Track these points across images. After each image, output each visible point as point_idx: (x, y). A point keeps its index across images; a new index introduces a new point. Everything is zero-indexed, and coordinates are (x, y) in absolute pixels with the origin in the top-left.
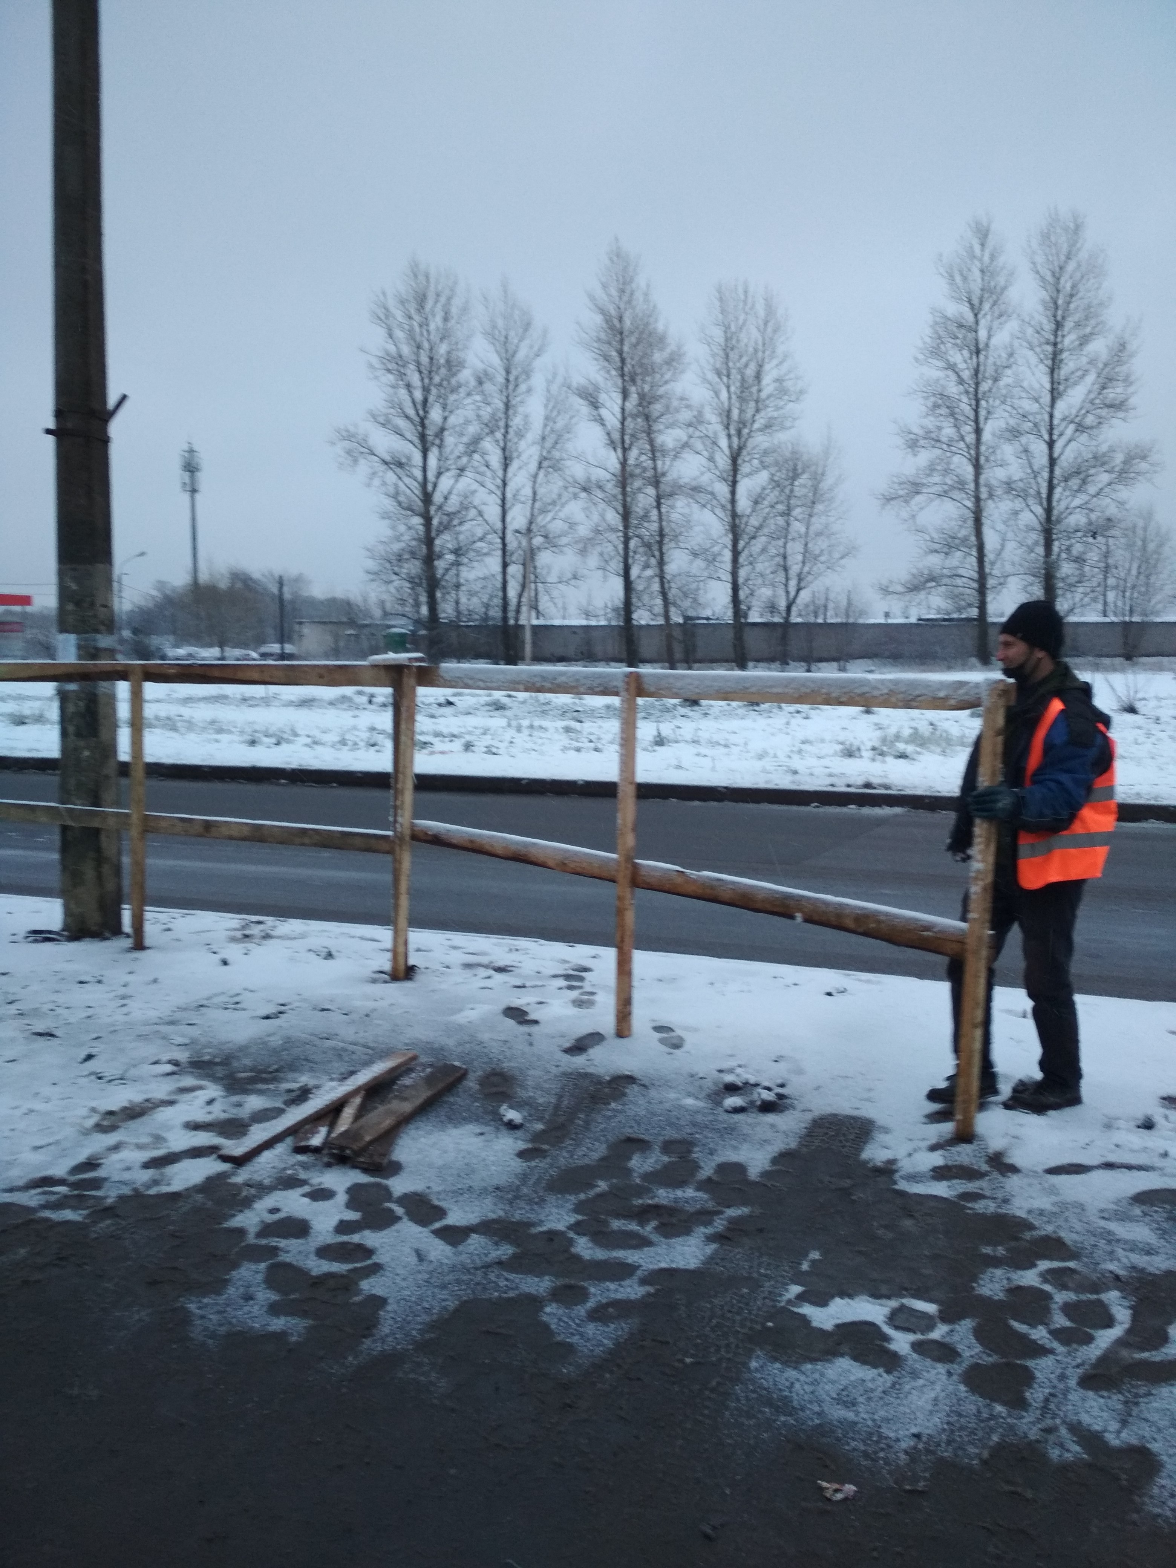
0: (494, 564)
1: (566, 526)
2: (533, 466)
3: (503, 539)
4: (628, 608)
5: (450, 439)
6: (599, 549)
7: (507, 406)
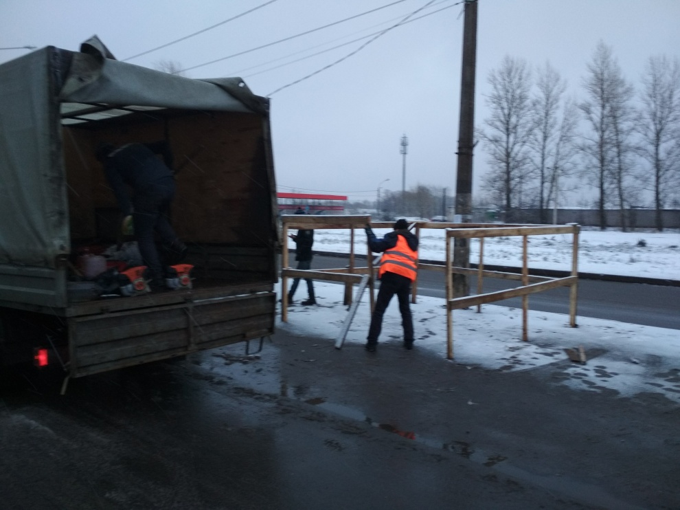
0: (537, 182)
1: (572, 166)
2: (557, 140)
3: (542, 171)
4: (601, 202)
5: (519, 130)
6: (589, 176)
7: (547, 114)
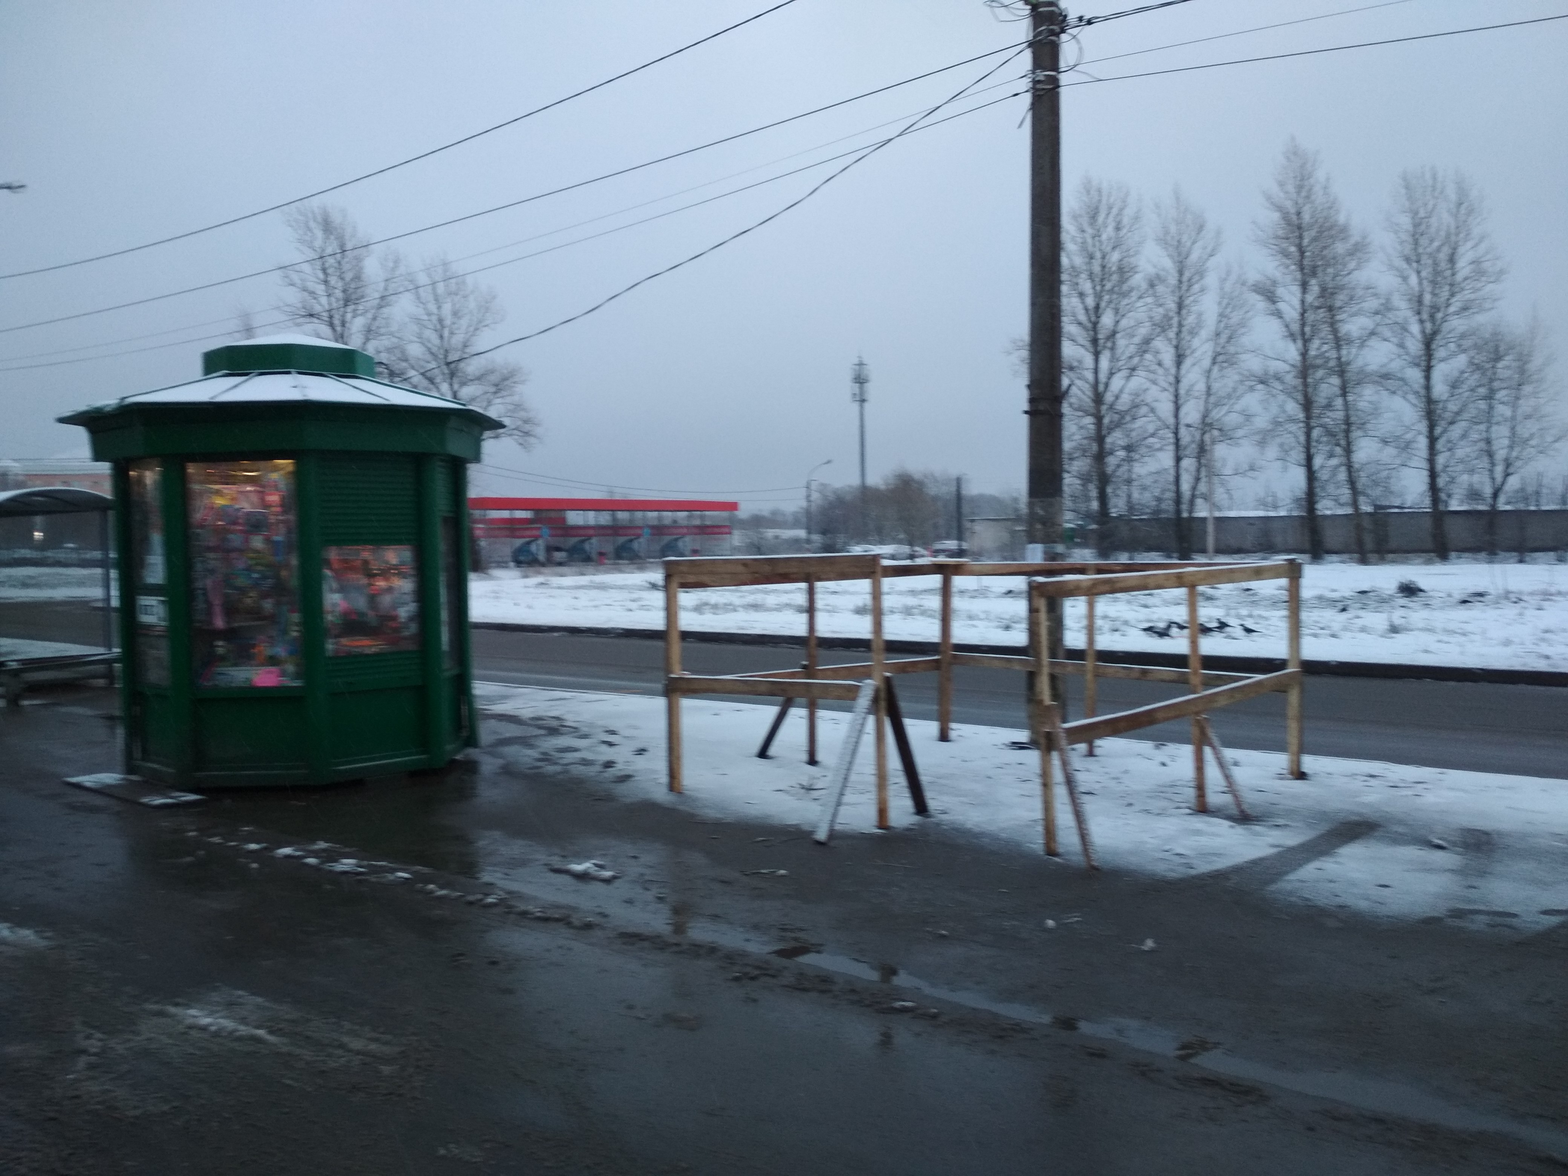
0: (1166, 459)
1: (1240, 419)
2: (1206, 363)
3: (1176, 433)
4: (1311, 498)
5: (1121, 342)
6: (1278, 440)
7: (1180, 306)
